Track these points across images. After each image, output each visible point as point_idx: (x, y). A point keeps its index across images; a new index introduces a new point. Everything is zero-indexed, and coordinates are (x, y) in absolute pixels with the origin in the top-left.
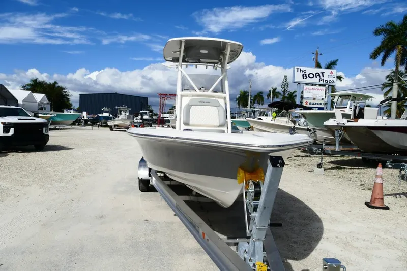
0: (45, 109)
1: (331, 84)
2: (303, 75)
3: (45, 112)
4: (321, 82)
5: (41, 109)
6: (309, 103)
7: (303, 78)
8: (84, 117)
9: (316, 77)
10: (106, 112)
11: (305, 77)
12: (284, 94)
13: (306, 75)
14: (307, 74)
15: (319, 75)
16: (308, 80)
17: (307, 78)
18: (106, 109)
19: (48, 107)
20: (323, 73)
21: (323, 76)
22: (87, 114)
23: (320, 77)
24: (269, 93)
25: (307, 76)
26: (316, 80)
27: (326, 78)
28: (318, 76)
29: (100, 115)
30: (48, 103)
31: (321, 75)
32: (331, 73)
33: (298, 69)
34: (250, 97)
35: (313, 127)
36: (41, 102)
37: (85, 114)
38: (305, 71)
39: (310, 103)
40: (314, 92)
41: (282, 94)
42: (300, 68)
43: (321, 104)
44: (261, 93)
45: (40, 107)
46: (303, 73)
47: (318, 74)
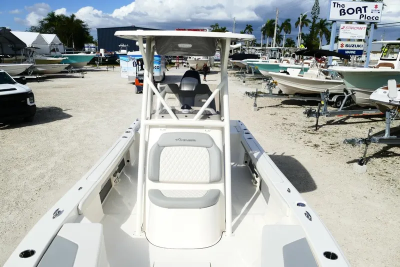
0: (58, 50)
1: (375, 21)
2: (341, 11)
3: (58, 54)
4: (363, 19)
5: (54, 50)
6: (344, 46)
7: (341, 15)
8: (101, 55)
9: (357, 13)
10: (124, 49)
11: (343, 13)
12: (314, 21)
13: (344, 10)
14: (346, 9)
15: (361, 10)
16: (347, 17)
17: (345, 14)
18: (123, 45)
19: (61, 48)
20: (365, 7)
21: (365, 12)
22: (105, 52)
23: (361, 12)
24: (297, 20)
25: (346, 11)
26: (356, 17)
27: (368, 14)
28: (359, 12)
29: (117, 53)
30: (60, 44)
31: (363, 9)
32: (376, 7)
33: (335, 3)
34: (276, 28)
35: (351, 89)
36: (52, 44)
37: (102, 51)
38: (343, 6)
39: (347, 46)
40: (352, 31)
41: (312, 20)
42: (337, 2)
43: (359, 46)
44: (289, 20)
45: (52, 48)
46: (341, 8)
47: (359, 9)
